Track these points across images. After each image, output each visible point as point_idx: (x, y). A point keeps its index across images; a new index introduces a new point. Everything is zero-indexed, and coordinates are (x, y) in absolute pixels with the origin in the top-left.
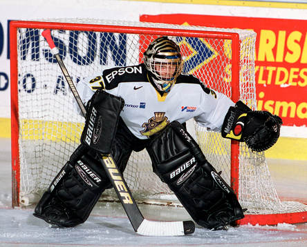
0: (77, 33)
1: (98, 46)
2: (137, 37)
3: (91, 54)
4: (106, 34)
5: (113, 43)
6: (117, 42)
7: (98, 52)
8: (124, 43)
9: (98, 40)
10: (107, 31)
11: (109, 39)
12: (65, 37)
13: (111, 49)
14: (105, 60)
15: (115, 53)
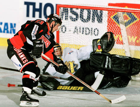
0: (83, 10)
1: (91, 15)
2: (107, 12)
3: (89, 18)
4: (95, 11)
5: (97, 14)
6: (99, 14)
7: (91, 18)
8: (102, 14)
9: (92, 13)
10: (95, 9)
11: (96, 12)
12: (78, 11)
13: (97, 16)
14: (94, 21)
15: (98, 18)
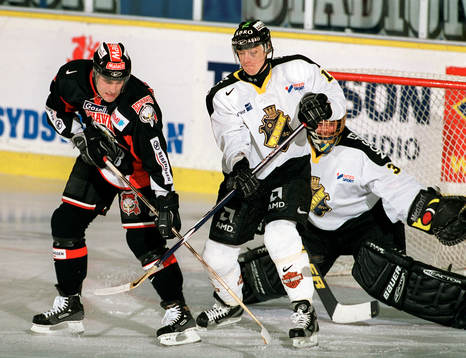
0: (375, 85)
1: (398, 102)
2: (442, 92)
3: (390, 110)
4: (407, 88)
5: (414, 98)
6: (420, 97)
7: (398, 108)
8: (427, 98)
9: (399, 94)
10: (410, 85)
11: (410, 93)
12: (361, 90)
13: (413, 104)
14: (405, 117)
15: (416, 109)
